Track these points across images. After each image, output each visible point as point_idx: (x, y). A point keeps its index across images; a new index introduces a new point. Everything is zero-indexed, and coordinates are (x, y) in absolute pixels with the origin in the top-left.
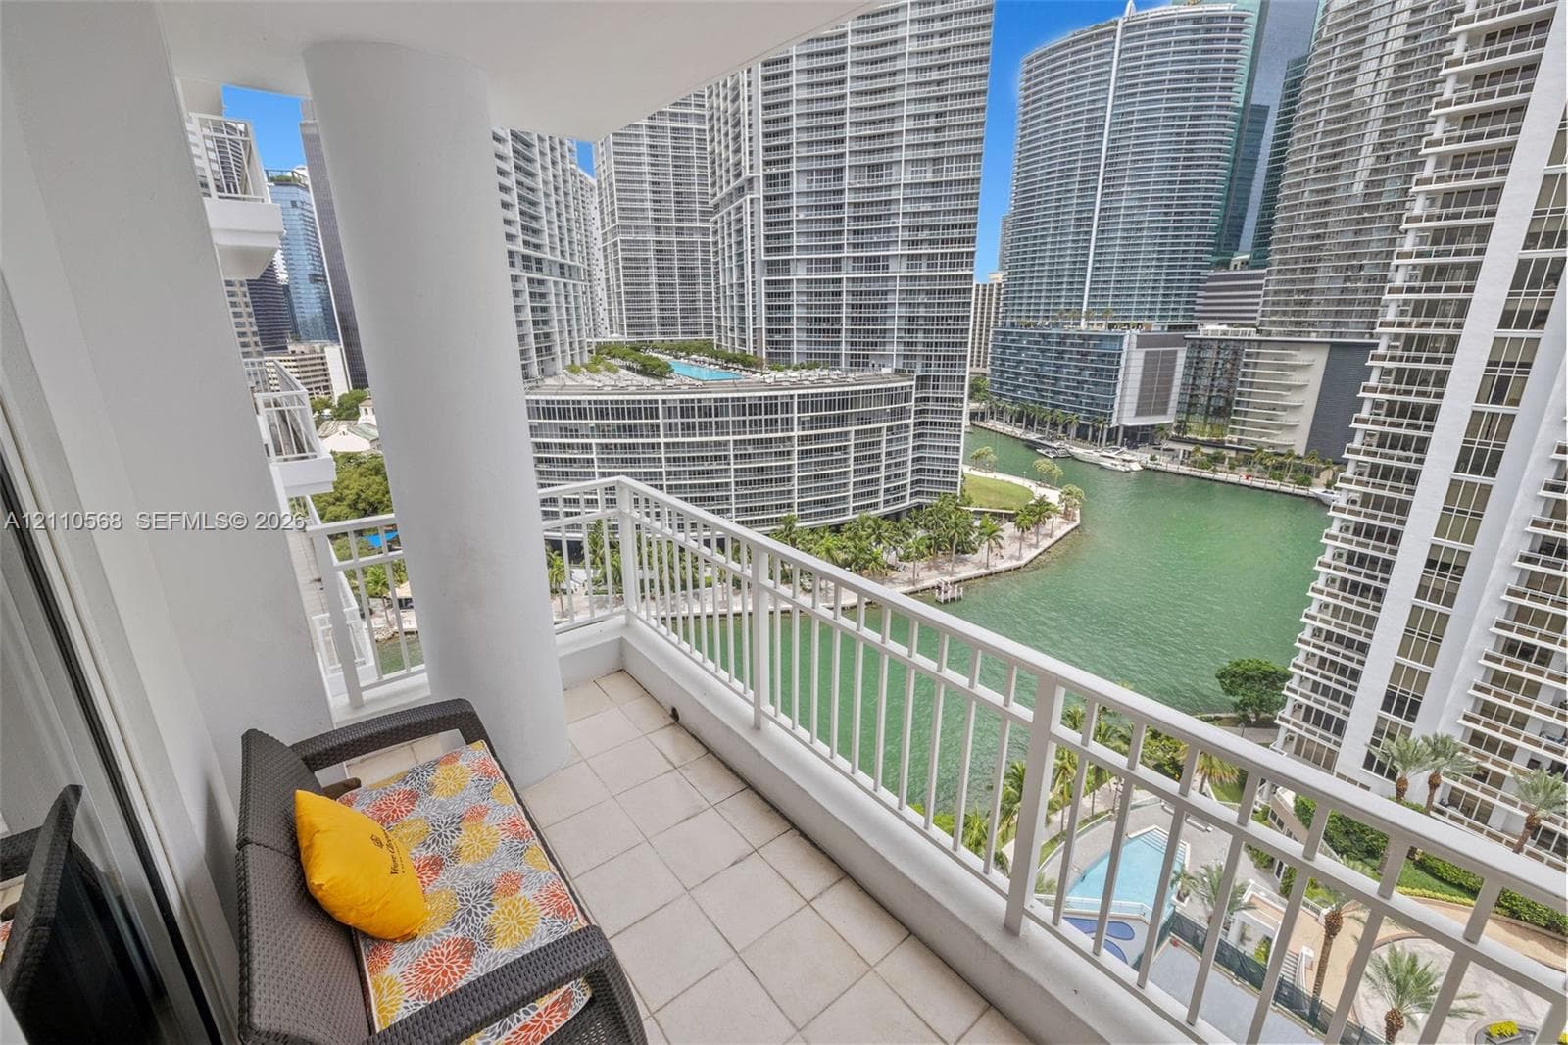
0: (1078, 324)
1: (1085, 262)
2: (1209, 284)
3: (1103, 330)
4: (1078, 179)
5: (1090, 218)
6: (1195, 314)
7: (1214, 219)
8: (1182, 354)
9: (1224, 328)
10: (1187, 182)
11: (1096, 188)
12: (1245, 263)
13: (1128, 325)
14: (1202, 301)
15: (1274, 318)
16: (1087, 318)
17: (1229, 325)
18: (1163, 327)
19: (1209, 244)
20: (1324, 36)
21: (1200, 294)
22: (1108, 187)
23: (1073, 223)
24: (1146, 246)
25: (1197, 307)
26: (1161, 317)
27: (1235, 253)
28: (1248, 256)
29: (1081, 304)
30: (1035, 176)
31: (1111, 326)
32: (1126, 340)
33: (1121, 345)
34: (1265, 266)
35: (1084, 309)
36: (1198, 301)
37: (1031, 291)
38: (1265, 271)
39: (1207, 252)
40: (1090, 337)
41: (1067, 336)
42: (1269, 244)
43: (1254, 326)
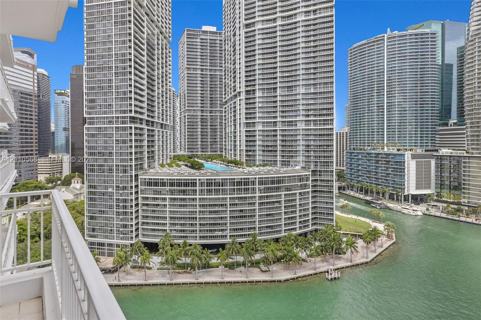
0: (383, 149)
1: (383, 123)
2: (440, 133)
3: (395, 152)
4: (376, 91)
5: (383, 106)
6: (436, 145)
7: (438, 106)
8: (433, 162)
9: (451, 151)
10: (423, 92)
11: (384, 95)
12: (455, 124)
13: (406, 149)
14: (439, 139)
15: (473, 147)
16: (387, 147)
17: (453, 150)
18: (422, 150)
19: (437, 116)
20: (470, 39)
21: (437, 136)
22: (389, 94)
23: (376, 108)
24: (409, 117)
25: (437, 142)
26: (420, 146)
27: (450, 120)
28: (456, 121)
29: (384, 140)
30: (357, 90)
31: (398, 150)
32: (406, 156)
33: (404, 158)
34: (464, 125)
35: (385, 142)
36: (437, 139)
37: (361, 135)
38: (465, 127)
39: (437, 119)
40: (390, 154)
41: (379, 154)
42: (464, 116)
43: (465, 150)
